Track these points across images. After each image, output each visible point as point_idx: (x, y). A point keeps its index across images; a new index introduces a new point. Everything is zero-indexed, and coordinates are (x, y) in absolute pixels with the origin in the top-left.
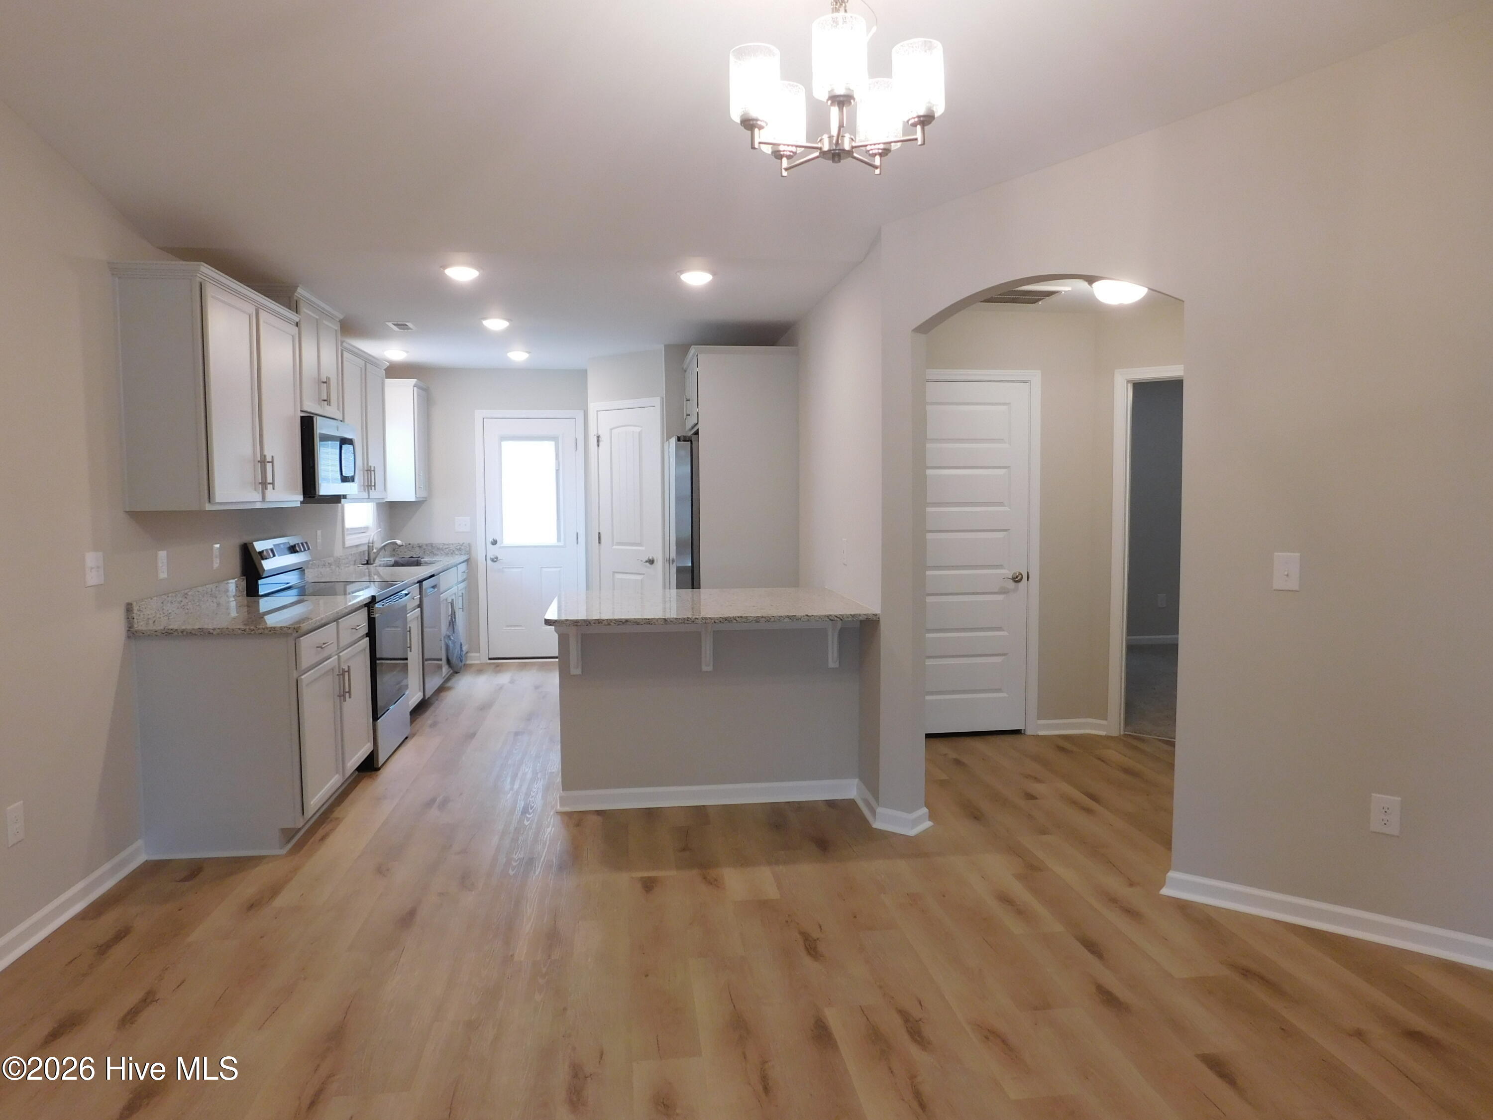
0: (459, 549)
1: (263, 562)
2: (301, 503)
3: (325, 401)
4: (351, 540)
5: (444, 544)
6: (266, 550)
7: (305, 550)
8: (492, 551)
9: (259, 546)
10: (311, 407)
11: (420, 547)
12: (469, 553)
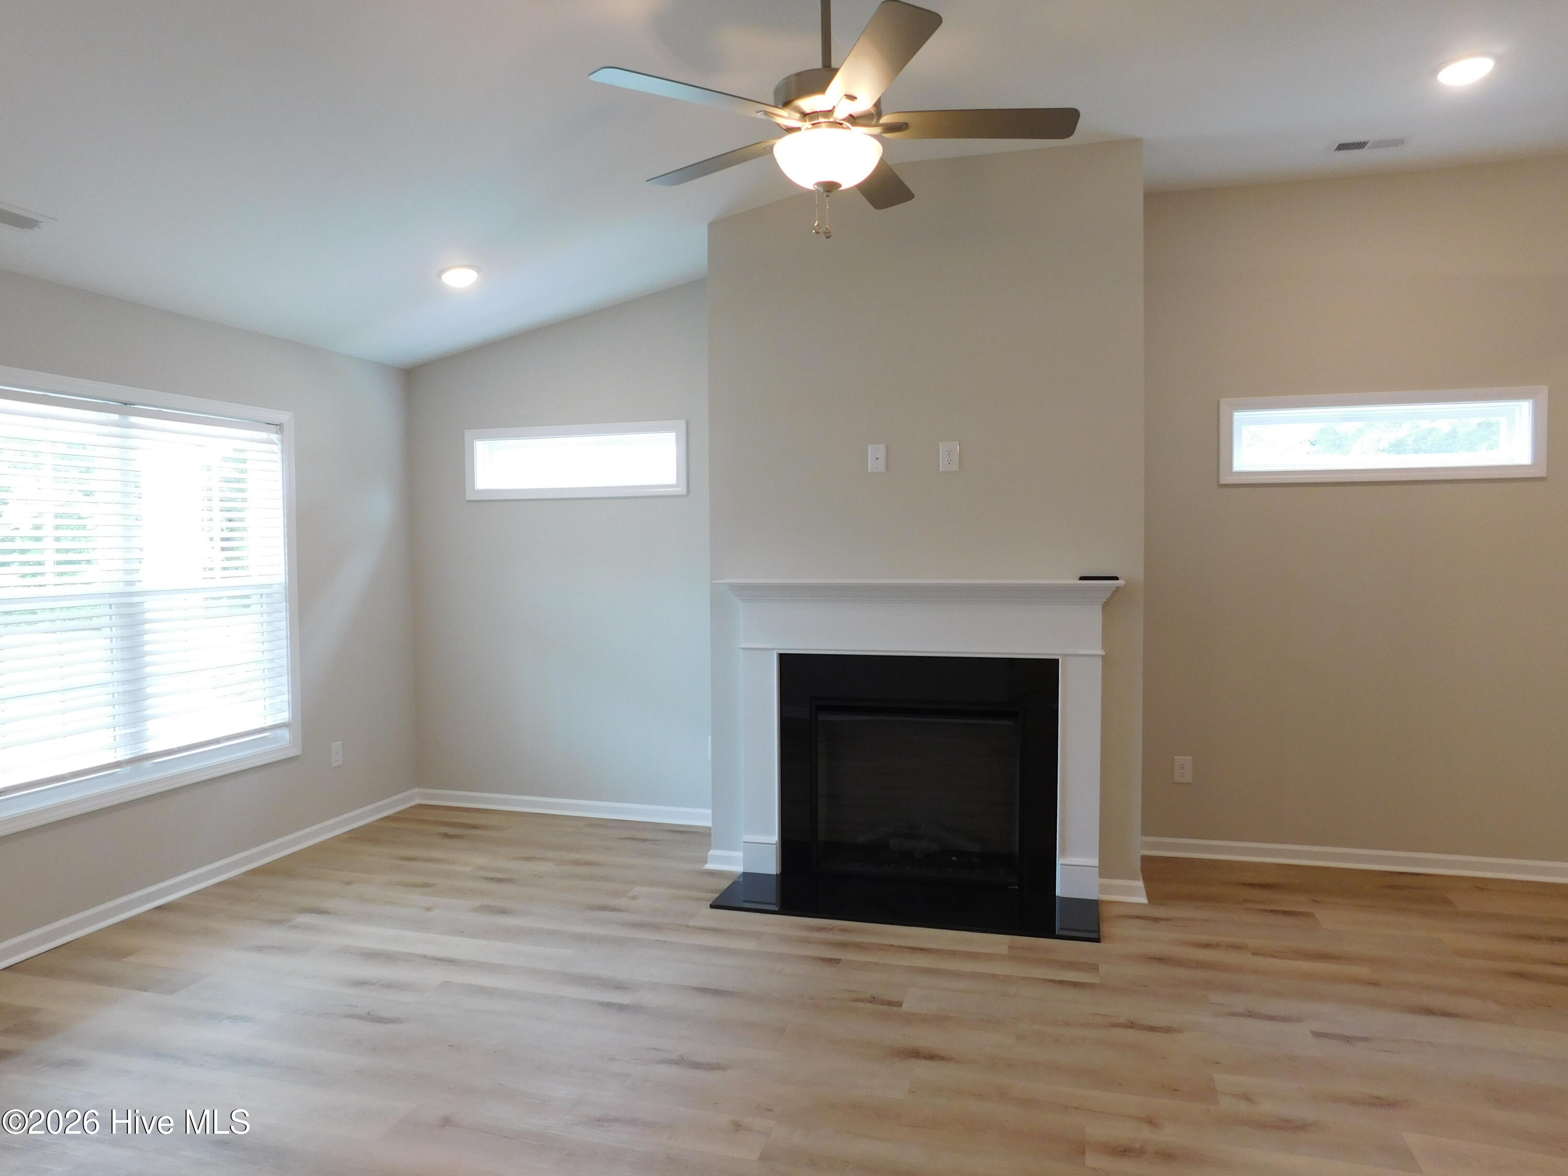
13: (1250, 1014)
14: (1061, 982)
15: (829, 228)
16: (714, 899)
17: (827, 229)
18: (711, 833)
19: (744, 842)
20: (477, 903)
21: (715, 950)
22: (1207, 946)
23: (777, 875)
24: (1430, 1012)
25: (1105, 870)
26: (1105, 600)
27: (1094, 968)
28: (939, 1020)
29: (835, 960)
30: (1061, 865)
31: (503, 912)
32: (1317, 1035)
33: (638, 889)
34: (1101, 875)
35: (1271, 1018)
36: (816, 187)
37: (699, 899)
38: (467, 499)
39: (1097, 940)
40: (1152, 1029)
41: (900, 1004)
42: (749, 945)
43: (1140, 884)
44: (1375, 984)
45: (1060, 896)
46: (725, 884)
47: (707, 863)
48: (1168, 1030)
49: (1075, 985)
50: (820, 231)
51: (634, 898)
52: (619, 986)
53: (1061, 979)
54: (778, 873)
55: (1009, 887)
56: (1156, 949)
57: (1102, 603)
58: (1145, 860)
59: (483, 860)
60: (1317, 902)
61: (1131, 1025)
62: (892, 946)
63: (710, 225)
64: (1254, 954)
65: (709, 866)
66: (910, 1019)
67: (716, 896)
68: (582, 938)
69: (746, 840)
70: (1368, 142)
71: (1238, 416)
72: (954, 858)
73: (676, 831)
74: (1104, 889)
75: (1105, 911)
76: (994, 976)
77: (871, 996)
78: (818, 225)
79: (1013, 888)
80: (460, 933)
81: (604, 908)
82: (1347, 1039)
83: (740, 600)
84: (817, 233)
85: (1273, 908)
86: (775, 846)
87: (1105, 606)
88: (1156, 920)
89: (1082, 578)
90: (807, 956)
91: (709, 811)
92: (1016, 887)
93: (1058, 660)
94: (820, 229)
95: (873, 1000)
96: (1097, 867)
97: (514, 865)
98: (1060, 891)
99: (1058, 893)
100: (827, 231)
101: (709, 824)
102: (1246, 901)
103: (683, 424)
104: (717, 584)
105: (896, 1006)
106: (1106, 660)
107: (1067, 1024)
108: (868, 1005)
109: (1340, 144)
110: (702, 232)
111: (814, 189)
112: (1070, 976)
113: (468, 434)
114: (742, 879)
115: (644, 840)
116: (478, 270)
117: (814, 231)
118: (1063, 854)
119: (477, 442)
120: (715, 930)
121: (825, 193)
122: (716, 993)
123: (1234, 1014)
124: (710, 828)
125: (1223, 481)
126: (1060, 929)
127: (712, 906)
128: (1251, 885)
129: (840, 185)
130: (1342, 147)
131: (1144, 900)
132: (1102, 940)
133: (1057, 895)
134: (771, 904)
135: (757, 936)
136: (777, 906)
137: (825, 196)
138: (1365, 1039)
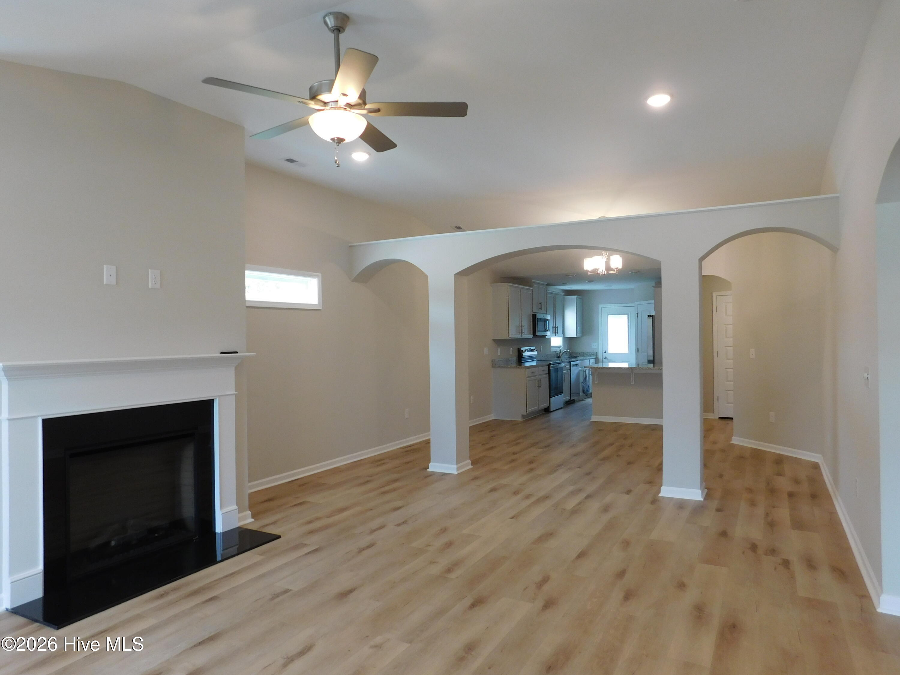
0: (592, 354)
1: (523, 353)
2: (532, 337)
3: (540, 309)
4: (553, 350)
5: (587, 352)
6: (524, 350)
7: (535, 351)
8: (605, 355)
9: (522, 349)
10: (535, 311)
11: (579, 353)
12: (597, 355)
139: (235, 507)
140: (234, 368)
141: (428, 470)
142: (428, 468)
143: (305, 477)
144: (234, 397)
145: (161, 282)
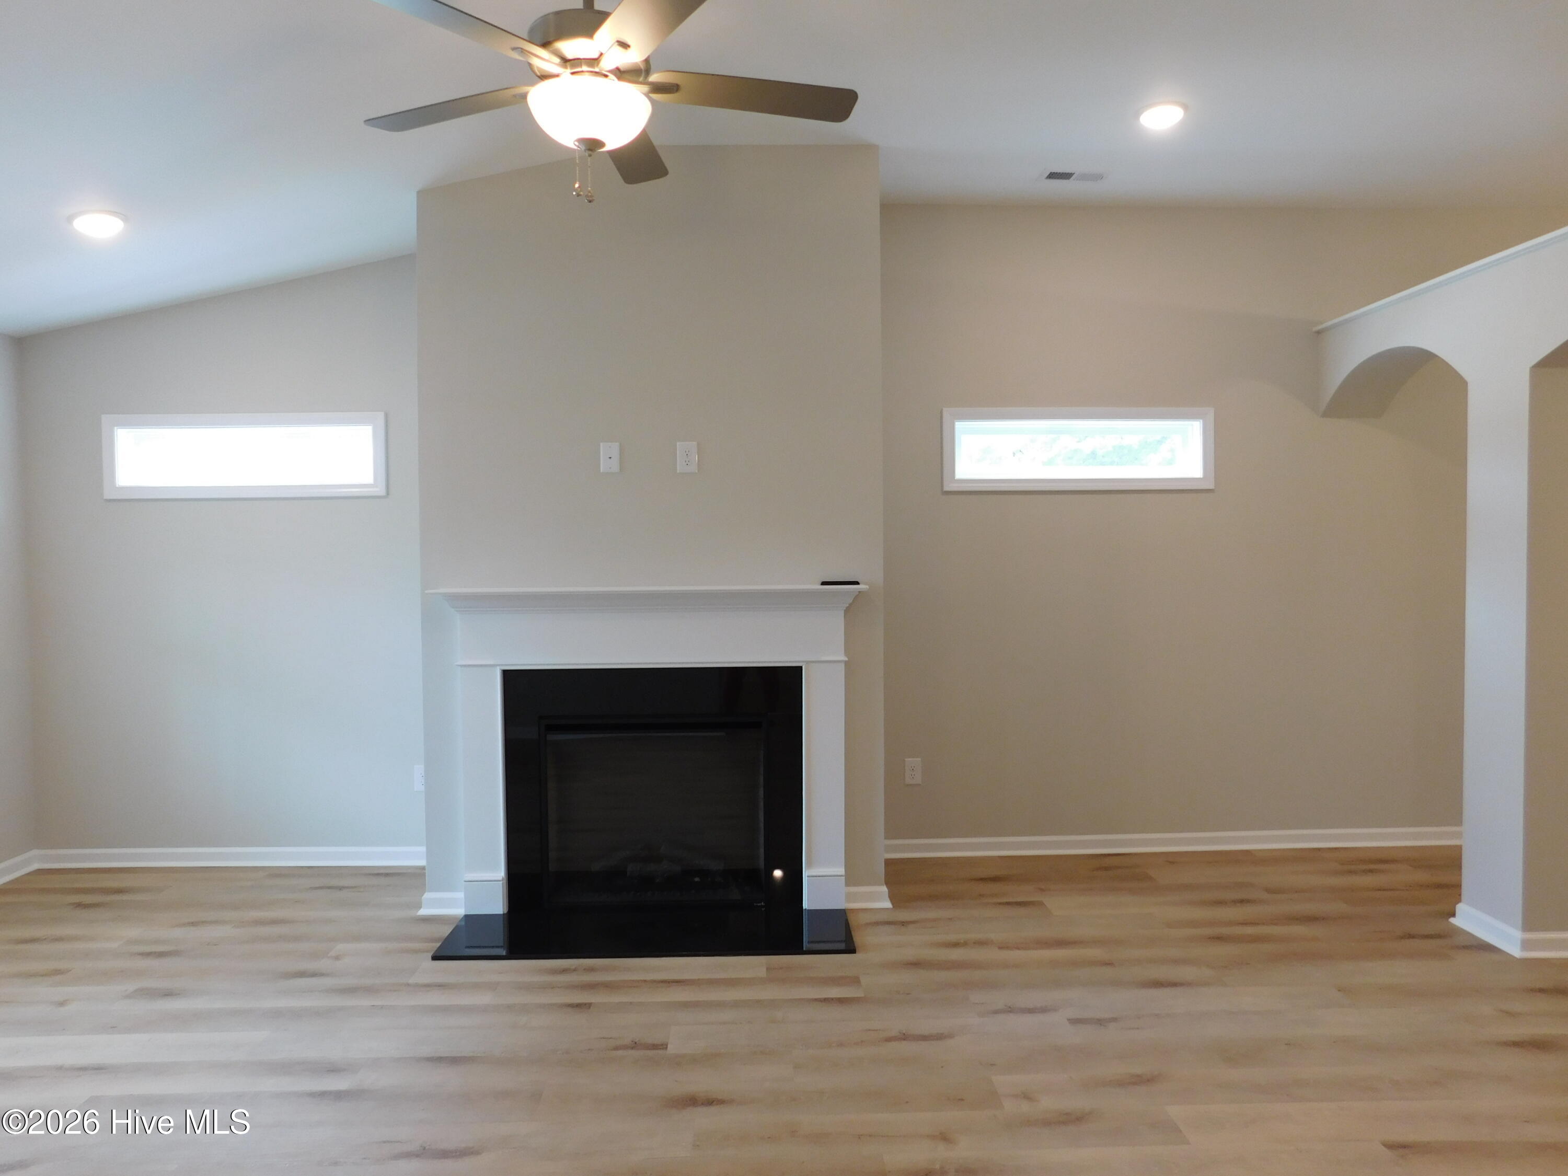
13: (1010, 1010)
14: (826, 1000)
15: (592, 192)
16: (435, 949)
17: (589, 192)
18: (425, 873)
19: (465, 881)
20: (131, 987)
21: (445, 1010)
22: (956, 945)
23: (504, 914)
24: (1158, 984)
25: (851, 878)
26: (848, 605)
27: (855, 981)
28: (709, 1059)
29: (585, 1004)
30: (808, 877)
31: (168, 994)
32: (1074, 1021)
33: (341, 947)
34: (848, 883)
35: (1031, 1011)
36: (577, 143)
37: (416, 951)
38: (105, 498)
39: (853, 951)
40: (924, 1038)
41: (665, 1046)
42: (485, 999)
43: (884, 889)
44: (1109, 964)
45: (807, 909)
46: (446, 931)
47: (420, 908)
48: (940, 1037)
49: (841, 1001)
50: (581, 193)
51: (337, 958)
52: (333, 1069)
53: (826, 997)
54: (506, 912)
55: (755, 904)
56: (909, 954)
57: (845, 609)
58: (889, 863)
59: (133, 932)
60: (1042, 890)
61: (904, 1037)
62: (645, 981)
63: (421, 194)
64: (1000, 948)
65: (423, 912)
66: (678, 1062)
67: (438, 945)
68: (277, 1014)
69: (467, 879)
70: (1074, 173)
71: (960, 426)
72: (697, 879)
73: (378, 874)
74: (850, 897)
75: (853, 920)
76: (759, 1003)
77: (632, 1041)
78: (579, 187)
79: (759, 904)
80: (112, 1029)
81: (302, 974)
82: (1100, 1022)
83: (457, 611)
84: (578, 195)
85: (1008, 901)
86: (501, 882)
87: (847, 611)
88: (903, 924)
89: (824, 583)
90: (551, 1005)
91: (423, 849)
92: (763, 904)
93: (801, 667)
94: (581, 191)
95: (635, 1045)
96: (842, 876)
97: (178, 933)
98: (807, 904)
99: (805, 905)
100: (590, 194)
101: (422, 862)
102: (981, 896)
103: (381, 416)
104: (431, 594)
105: (661, 1049)
106: (848, 666)
107: (841, 1045)
108: (631, 1052)
109: (1051, 173)
110: (409, 203)
111: (576, 148)
112: (835, 992)
113: (105, 419)
114: (463, 923)
115: (341, 888)
116: (125, 219)
117: (574, 193)
118: (810, 865)
119: (119, 430)
120: (441, 986)
121: (587, 151)
122: (454, 1061)
123: (996, 1012)
124: (423, 868)
125: (946, 488)
126: (809, 942)
127: (435, 958)
128: (982, 880)
129: (601, 144)
130: (1053, 176)
131: (888, 904)
132: (857, 950)
133: (804, 908)
134: (498, 947)
135: (492, 987)
136: (504, 949)
137: (587, 155)
138: (1114, 1020)
139: (841, 871)
140: (843, 611)
141: (1452, 920)
142: (1453, 915)
143: (1136, 854)
144: (843, 665)
145: (699, 461)
